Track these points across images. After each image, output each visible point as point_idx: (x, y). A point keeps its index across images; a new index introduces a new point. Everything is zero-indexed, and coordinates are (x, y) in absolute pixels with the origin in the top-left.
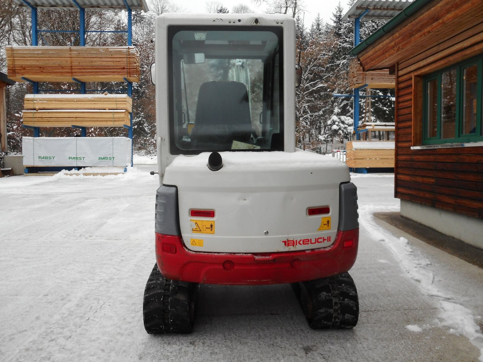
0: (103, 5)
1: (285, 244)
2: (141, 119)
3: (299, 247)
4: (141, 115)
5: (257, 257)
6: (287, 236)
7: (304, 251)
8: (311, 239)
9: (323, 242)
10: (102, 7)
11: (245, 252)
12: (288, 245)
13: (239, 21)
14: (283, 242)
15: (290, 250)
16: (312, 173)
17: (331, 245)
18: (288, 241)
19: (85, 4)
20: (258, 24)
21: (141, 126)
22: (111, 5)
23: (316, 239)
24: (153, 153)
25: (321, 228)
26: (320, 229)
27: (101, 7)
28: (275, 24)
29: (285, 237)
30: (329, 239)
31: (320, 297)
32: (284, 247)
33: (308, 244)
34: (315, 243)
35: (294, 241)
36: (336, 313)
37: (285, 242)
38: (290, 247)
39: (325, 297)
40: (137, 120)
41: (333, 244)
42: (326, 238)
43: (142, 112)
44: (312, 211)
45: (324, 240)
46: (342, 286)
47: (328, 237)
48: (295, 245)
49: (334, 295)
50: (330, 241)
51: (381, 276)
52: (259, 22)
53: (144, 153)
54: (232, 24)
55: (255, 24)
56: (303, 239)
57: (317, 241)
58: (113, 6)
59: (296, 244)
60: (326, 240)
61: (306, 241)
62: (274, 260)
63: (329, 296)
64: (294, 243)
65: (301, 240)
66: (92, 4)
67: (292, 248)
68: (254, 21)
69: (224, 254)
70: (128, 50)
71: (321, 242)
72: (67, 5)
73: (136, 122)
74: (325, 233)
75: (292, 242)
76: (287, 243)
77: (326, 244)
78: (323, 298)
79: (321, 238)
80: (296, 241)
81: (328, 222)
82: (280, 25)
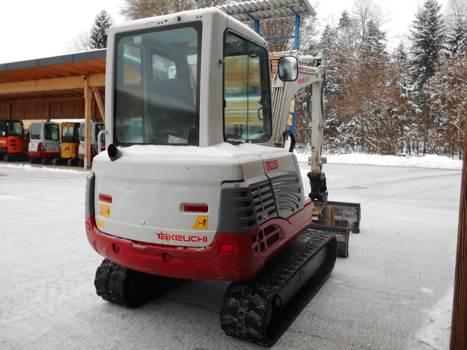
0: (274, 15)
1: (159, 237)
2: (334, 119)
3: (172, 242)
4: (334, 116)
5: (135, 245)
6: (160, 229)
7: (176, 247)
8: (184, 236)
9: (198, 241)
10: (274, 17)
11: (128, 238)
12: (162, 239)
13: (166, 21)
14: (157, 234)
15: (163, 244)
16: (188, 168)
17: (208, 246)
18: (162, 234)
19: (259, 16)
20: (181, 22)
21: (333, 127)
22: (281, 14)
23: (189, 237)
24: (337, 152)
25: (196, 227)
26: (194, 227)
27: (272, 17)
28: (195, 19)
29: (159, 230)
30: (205, 239)
31: (228, 302)
32: (158, 240)
33: (182, 240)
34: (189, 241)
35: (167, 235)
36: (240, 324)
37: (159, 235)
38: (163, 240)
39: (233, 304)
40: (329, 121)
41: (210, 246)
42: (201, 237)
43: (335, 113)
44: (189, 208)
45: (199, 239)
46: (254, 296)
47: (204, 237)
48: (168, 239)
49: (243, 304)
50: (206, 241)
52: (181, 19)
53: (328, 152)
54: (160, 25)
55: (178, 22)
56: (176, 235)
57: (191, 239)
58: (283, 15)
59: (170, 239)
60: (201, 239)
61: (179, 238)
62: (146, 249)
63: (236, 303)
64: (167, 237)
65: (173, 236)
66: (265, 16)
67: (165, 242)
68: (177, 20)
69: (114, 237)
70: (290, 54)
71: (196, 241)
72: (245, 19)
73: (329, 122)
74: (201, 232)
75: (166, 236)
76: (160, 236)
77: (201, 244)
78: (230, 305)
79: (196, 237)
80: (169, 235)
81: (204, 221)
82: (199, 19)
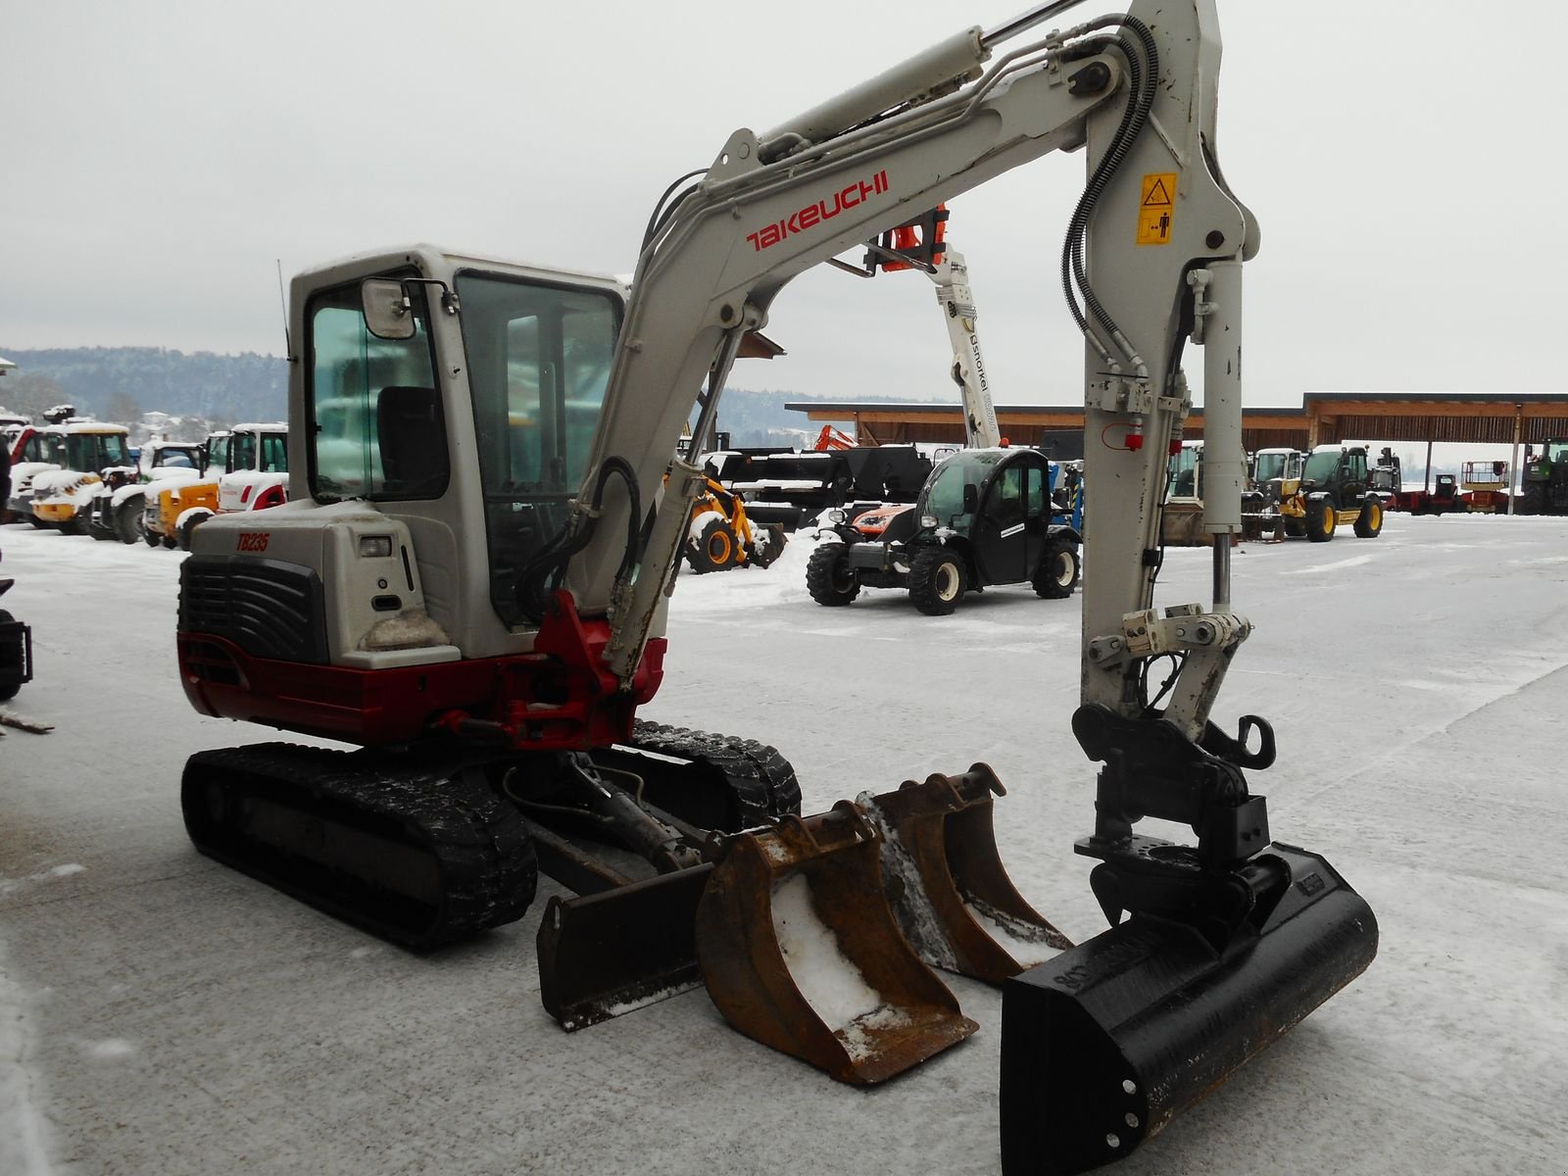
51: (130, 971)
